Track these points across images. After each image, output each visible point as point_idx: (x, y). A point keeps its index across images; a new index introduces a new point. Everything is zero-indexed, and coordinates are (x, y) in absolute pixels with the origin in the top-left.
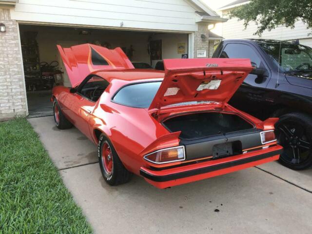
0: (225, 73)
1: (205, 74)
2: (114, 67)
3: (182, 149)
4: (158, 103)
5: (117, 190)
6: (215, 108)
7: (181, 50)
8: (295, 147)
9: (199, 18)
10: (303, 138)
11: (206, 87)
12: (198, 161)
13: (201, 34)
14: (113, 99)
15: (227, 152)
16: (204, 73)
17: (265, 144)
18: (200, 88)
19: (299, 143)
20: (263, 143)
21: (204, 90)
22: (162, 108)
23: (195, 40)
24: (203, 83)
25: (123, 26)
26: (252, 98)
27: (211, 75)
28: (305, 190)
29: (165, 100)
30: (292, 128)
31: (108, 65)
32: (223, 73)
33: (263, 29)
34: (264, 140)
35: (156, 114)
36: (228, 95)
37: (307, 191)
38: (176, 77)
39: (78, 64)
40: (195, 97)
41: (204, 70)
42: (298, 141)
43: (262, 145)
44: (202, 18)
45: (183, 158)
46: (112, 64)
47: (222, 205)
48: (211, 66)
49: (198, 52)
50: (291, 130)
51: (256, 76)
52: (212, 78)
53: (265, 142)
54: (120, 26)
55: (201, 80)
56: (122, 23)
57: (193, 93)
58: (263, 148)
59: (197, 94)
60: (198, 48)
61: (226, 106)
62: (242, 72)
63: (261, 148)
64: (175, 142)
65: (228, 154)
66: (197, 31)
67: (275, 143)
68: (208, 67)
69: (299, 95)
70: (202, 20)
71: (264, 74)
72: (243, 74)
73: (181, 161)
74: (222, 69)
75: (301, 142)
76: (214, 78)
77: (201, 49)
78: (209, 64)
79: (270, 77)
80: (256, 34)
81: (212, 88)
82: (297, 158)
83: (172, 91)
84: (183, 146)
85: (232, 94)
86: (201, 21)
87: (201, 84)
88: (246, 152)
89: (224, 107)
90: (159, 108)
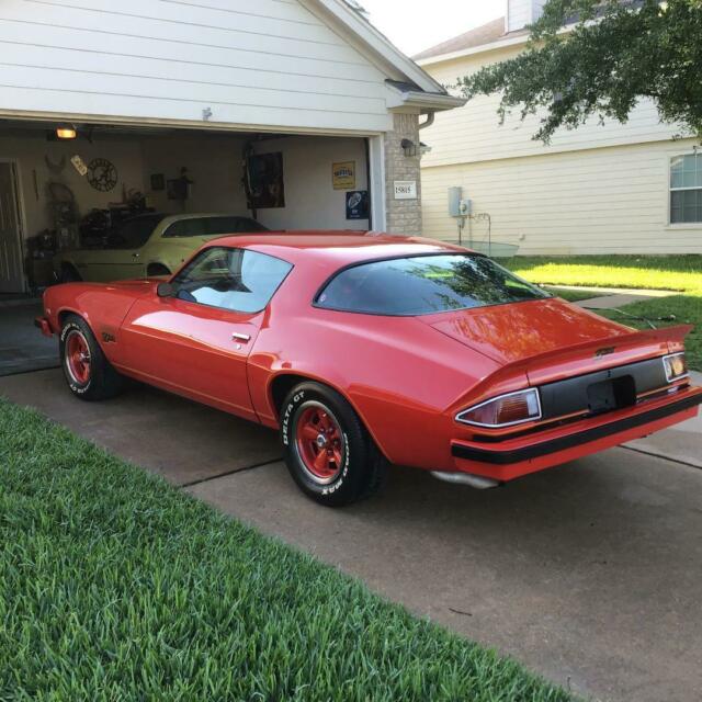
3: (533, 395)
7: (343, 181)
9: (397, 98)
12: (562, 420)
13: (403, 137)
14: (316, 299)
17: (672, 383)
20: (669, 381)
23: (386, 154)
25: (210, 119)
33: (554, 123)
34: (670, 374)
43: (668, 384)
44: (406, 95)
45: (538, 414)
49: (397, 184)
53: (672, 378)
54: (201, 119)
56: (209, 109)
58: (670, 390)
60: (396, 176)
63: (666, 392)
64: (520, 380)
65: (607, 407)
66: (392, 132)
67: (687, 381)
70: (407, 101)
77: (402, 177)
80: (538, 136)
84: (536, 389)
86: (402, 104)
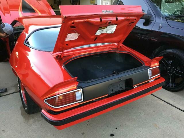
0: (120, 18)
1: (101, 21)
2: (40, 14)
3: (80, 92)
4: (61, 48)
5: (33, 118)
6: (112, 49)
8: (172, 74)
10: (178, 68)
11: (104, 31)
12: (95, 100)
15: (121, 88)
16: (101, 19)
17: (151, 79)
18: (99, 33)
19: (175, 72)
20: (150, 78)
21: (102, 34)
22: (64, 51)
24: (100, 28)
26: (140, 37)
27: (107, 21)
28: (179, 109)
29: (67, 45)
30: (170, 61)
31: (35, 12)
32: (118, 19)
34: (151, 75)
35: (60, 57)
36: (122, 37)
37: (181, 110)
38: (73, 23)
39: (11, 12)
40: (95, 40)
41: (101, 16)
42: (174, 70)
45: (82, 100)
46: (38, 12)
47: (116, 129)
48: (107, 13)
49: (104, 2)
50: (169, 62)
51: (144, 21)
52: (108, 23)
53: (152, 76)
55: (98, 25)
57: (93, 37)
58: (150, 81)
59: (96, 38)
61: (120, 46)
62: (134, 18)
63: (149, 82)
65: (121, 89)
67: (159, 76)
68: (104, 13)
69: (175, 35)
71: (150, 19)
72: (135, 19)
73: (79, 103)
74: (117, 16)
75: (176, 71)
76: (110, 23)
77: (106, 0)
78: (106, 11)
79: (154, 21)
81: (109, 32)
82: (172, 83)
83: (72, 37)
84: (81, 89)
85: (126, 36)
87: (98, 29)
88: (136, 87)
89: (119, 47)
90: (62, 51)
